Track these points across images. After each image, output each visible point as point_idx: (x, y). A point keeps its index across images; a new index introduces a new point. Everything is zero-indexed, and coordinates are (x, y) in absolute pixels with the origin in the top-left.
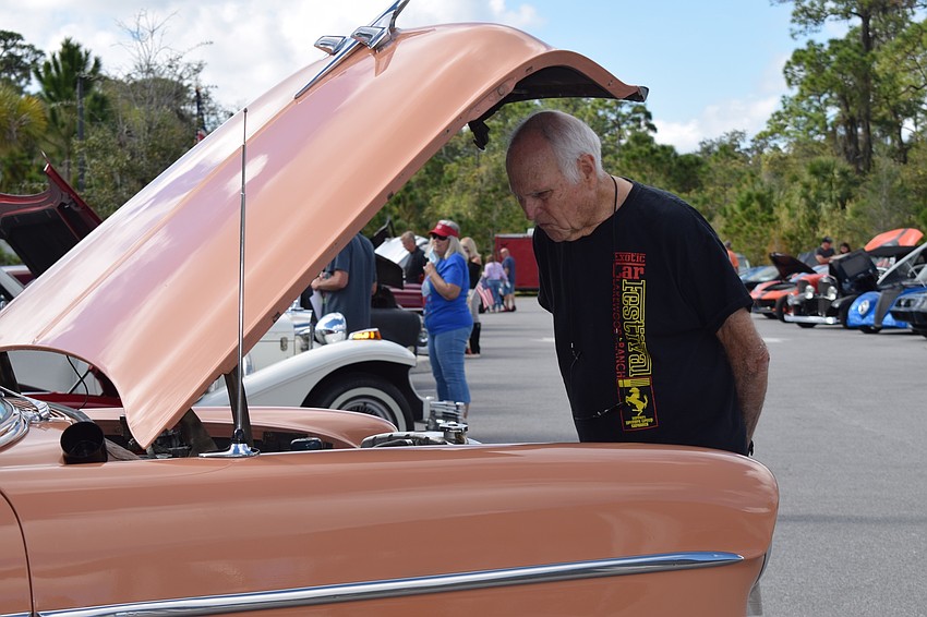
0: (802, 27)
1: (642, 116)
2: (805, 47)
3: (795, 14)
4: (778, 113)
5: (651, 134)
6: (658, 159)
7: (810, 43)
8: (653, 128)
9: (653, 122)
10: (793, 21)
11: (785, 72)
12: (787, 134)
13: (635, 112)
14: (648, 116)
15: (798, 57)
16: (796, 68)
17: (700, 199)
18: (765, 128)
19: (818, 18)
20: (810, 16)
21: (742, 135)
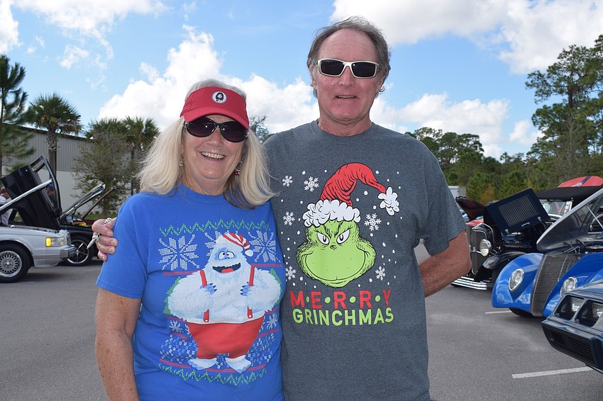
0: (540, 98)
1: (478, 145)
2: (542, 108)
3: (536, 92)
4: (535, 144)
5: (481, 152)
6: (475, 158)
7: (545, 106)
8: (483, 150)
9: (483, 147)
10: (536, 95)
11: (533, 119)
12: (539, 152)
13: (475, 143)
14: (481, 145)
15: (539, 112)
16: (538, 118)
17: (490, 176)
18: (530, 150)
19: (548, 94)
20: (544, 93)
21: (522, 154)
